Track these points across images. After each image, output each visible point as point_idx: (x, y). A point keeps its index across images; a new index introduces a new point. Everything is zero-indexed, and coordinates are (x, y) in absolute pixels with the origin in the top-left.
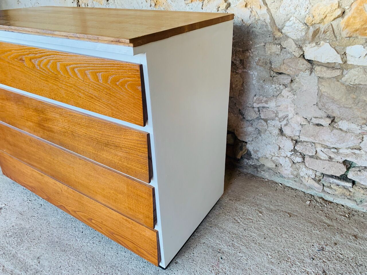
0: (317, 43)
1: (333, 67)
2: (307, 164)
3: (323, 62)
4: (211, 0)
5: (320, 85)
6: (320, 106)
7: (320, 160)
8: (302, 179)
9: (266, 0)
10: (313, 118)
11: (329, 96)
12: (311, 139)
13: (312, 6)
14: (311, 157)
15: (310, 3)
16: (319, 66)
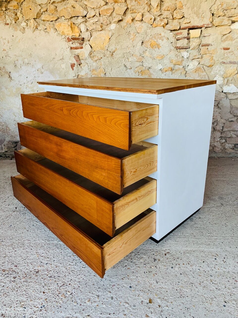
0: (228, 85)
1: (235, 95)
2: (228, 142)
3: (232, 93)
4: (177, 70)
5: (231, 103)
6: (232, 112)
7: (233, 138)
8: (225, 151)
9: (205, 69)
10: (229, 119)
11: (235, 107)
12: (229, 129)
13: (226, 70)
14: (229, 138)
15: (225, 69)
16: (229, 95)
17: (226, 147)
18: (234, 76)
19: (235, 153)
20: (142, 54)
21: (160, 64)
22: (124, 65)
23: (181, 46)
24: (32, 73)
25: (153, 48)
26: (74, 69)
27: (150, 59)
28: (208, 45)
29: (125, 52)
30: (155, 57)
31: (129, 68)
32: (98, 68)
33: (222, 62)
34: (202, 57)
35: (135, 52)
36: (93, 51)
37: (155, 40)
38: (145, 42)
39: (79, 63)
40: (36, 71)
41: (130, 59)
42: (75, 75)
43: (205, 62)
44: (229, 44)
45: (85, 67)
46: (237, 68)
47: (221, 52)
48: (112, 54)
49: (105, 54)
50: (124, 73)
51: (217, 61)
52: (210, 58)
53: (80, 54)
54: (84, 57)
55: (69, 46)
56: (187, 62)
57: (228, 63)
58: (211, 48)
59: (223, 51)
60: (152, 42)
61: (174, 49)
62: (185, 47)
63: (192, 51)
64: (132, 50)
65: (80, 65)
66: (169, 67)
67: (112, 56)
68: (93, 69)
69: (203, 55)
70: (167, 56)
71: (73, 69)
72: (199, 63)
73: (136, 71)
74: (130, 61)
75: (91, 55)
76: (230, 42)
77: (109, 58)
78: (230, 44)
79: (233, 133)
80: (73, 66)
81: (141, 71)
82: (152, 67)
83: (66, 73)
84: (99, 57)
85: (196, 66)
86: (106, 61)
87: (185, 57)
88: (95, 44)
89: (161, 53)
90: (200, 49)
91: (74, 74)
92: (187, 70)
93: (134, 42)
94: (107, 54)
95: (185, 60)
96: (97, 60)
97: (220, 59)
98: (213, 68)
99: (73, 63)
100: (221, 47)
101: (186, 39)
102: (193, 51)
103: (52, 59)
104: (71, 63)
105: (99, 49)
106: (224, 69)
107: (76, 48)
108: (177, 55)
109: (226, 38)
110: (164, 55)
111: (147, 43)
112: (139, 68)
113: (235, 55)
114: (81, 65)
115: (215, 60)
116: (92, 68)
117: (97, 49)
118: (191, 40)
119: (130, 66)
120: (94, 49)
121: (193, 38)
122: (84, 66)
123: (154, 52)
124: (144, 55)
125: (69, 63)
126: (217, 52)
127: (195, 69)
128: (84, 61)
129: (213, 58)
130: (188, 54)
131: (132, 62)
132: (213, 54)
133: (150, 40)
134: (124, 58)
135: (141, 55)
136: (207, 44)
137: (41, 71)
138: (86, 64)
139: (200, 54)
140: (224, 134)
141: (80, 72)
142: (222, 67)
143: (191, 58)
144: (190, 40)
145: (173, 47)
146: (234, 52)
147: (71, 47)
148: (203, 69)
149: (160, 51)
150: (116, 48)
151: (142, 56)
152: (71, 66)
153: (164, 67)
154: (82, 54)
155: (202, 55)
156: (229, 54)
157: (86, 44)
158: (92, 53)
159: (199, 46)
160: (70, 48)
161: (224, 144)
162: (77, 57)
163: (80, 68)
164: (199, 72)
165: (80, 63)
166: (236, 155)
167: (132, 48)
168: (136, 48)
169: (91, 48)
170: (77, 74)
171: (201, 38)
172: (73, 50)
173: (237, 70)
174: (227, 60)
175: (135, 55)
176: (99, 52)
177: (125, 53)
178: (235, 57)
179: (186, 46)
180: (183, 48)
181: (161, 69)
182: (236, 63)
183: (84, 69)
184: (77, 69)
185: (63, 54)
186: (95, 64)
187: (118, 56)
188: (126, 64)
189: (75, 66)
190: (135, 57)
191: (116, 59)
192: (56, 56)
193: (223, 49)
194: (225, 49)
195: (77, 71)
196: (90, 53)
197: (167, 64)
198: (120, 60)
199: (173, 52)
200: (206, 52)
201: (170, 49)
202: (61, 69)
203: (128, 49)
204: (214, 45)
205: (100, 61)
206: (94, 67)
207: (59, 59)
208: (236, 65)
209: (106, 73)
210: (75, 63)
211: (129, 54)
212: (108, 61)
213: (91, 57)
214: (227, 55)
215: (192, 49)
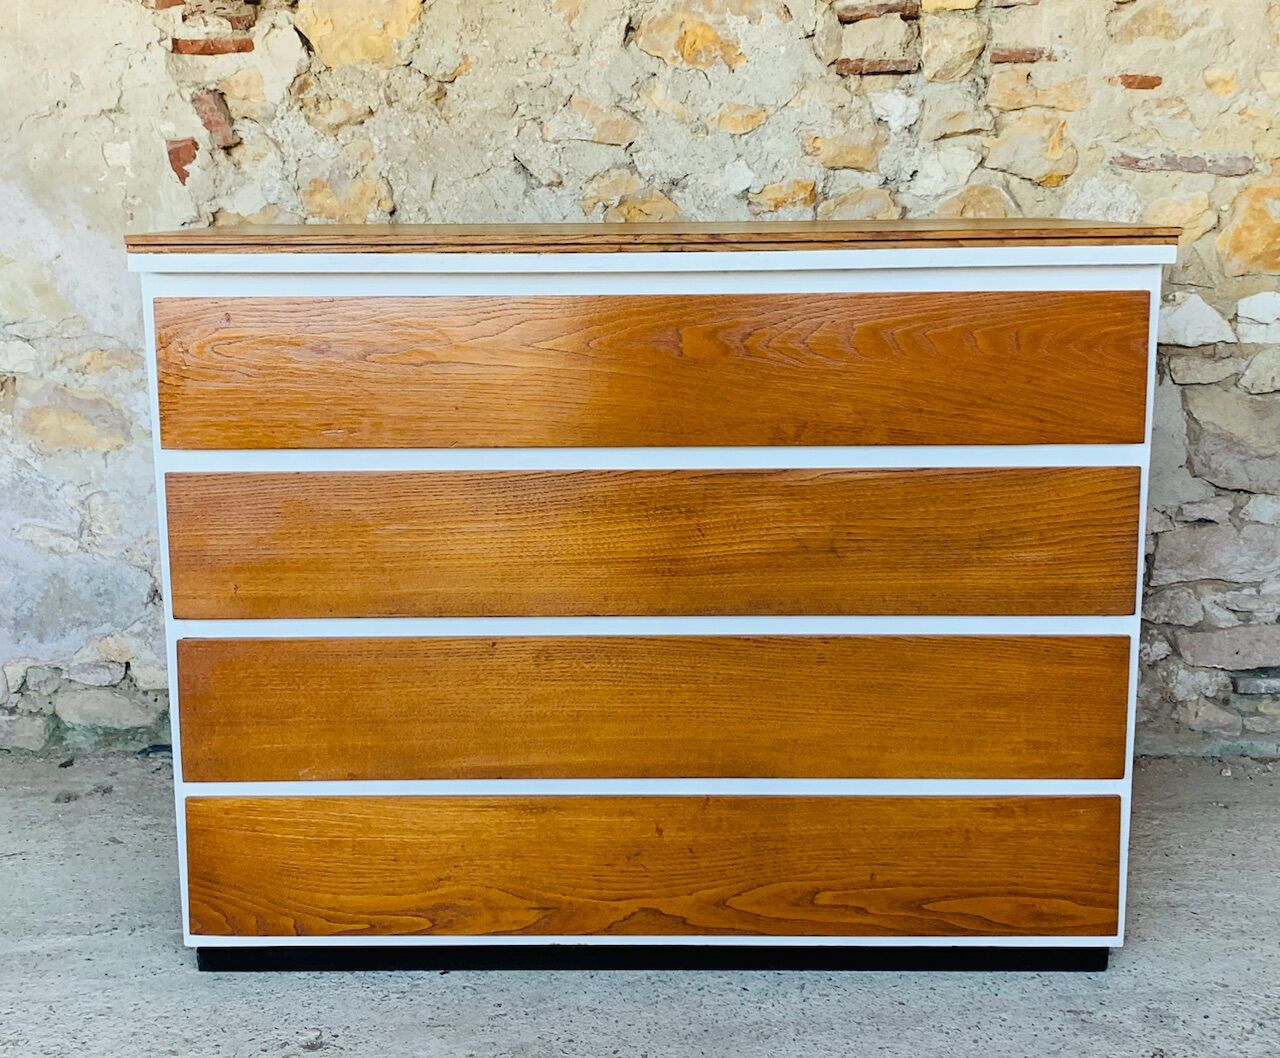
0: (1165, 299)
1: (1212, 356)
2: (1187, 655)
3: (1190, 343)
4: (844, 201)
5: (1191, 408)
6: (1197, 467)
7: (1221, 632)
8: (1174, 716)
9: (1018, 196)
10: (1184, 506)
11: (1219, 432)
12: (1186, 572)
13: (1145, 207)
14: (1194, 629)
15: (1139, 201)
16: (1179, 355)
17: (1180, 693)
18: (1200, 246)
19: (1238, 734)
20: (628, 96)
21: (742, 163)
22: (514, 164)
23: (867, 57)
25: (694, 62)
26: (188, 175)
27: (679, 128)
28: (1029, 57)
29: (522, 84)
30: (707, 120)
31: (545, 182)
32: (350, 173)
33: (1122, 160)
34: (997, 129)
35: (583, 86)
36: (315, 69)
37: (709, 18)
38: (644, 24)
39: (225, 138)
41: (553, 129)
42: (195, 214)
43: (1015, 153)
44: (1157, 52)
45: (265, 162)
46: (1209, 197)
47: (1112, 100)
48: (441, 94)
49: (396, 92)
50: (517, 208)
51: (1093, 153)
52: (1045, 133)
53: (232, 84)
54: (255, 106)
55: (161, 31)
56: (908, 154)
57: (1158, 167)
58: (1049, 75)
59: (1120, 92)
60: (688, 27)
61: (824, 73)
62: (894, 63)
63: (937, 86)
64: (562, 71)
65: (227, 149)
66: (798, 182)
67: (440, 102)
68: (315, 181)
69: (1002, 111)
70: (786, 111)
71: (183, 176)
72: (983, 159)
73: (590, 203)
74: (550, 138)
75: (302, 88)
76: (1159, 43)
77: (419, 115)
78: (1161, 53)
79: (1219, 597)
80: (181, 155)
81: (621, 203)
82: (691, 180)
83: (138, 201)
84: (358, 106)
85: (963, 179)
86: (401, 131)
87: (896, 124)
88: (329, 25)
89: (743, 94)
90: (985, 79)
91: (192, 205)
92: (905, 199)
93: (575, 23)
94: (408, 87)
95: (893, 139)
96: (338, 126)
97: (1105, 141)
98: (1064, 195)
99: (184, 134)
100: (1108, 70)
101: (898, 15)
102: (943, 87)
103: (45, 109)
104: (173, 138)
105: (359, 55)
106: (1134, 198)
107: (209, 49)
108: (842, 107)
109: (1134, 19)
110: (762, 108)
111: (659, 31)
112: (606, 181)
113: (1192, 118)
114: (237, 153)
115: (1078, 146)
116: (306, 174)
117: (345, 57)
118: (925, 22)
120: (324, 55)
121: (936, 12)
122: (258, 158)
123: (705, 86)
124: (638, 105)
125: (162, 135)
126: (1089, 99)
127: (957, 197)
128: (255, 125)
129: (1065, 134)
130: (914, 103)
131: (567, 144)
132: (1063, 110)
133: (679, 17)
134: (516, 118)
135: (621, 104)
136: (1024, 52)
138: (272, 145)
139: (987, 107)
140: (1162, 604)
141: (230, 193)
142: (1124, 185)
143: (930, 129)
144: (921, 21)
145: (818, 62)
146: (1186, 100)
147: (175, 42)
148: (1007, 197)
149: (740, 82)
150: (465, 57)
151: (629, 107)
152: (169, 153)
153: (765, 180)
154: (247, 84)
155: (996, 112)
156: (1157, 112)
157: (274, 26)
158: (312, 79)
159: (976, 63)
160: (169, 44)
161: (1161, 673)
162: (216, 102)
163: (231, 172)
164: (983, 213)
165: (231, 142)
166: (1244, 742)
167: (565, 61)
168: (592, 63)
169: (303, 54)
170: (208, 209)
171: (985, 14)
172: (187, 57)
173: (1210, 205)
174: (1148, 150)
175: (585, 103)
176: (357, 79)
177: (518, 86)
178: (1197, 133)
179: (897, 59)
180: (877, 69)
181: (747, 190)
182: (1206, 166)
183: (254, 177)
184: (213, 175)
185: (120, 79)
186: (325, 148)
187: (474, 105)
188: (529, 158)
189: (195, 158)
190: (584, 116)
191: (465, 124)
192: (76, 89)
193: (1119, 83)
194: (1130, 80)
195: (212, 188)
196: (298, 80)
197: (786, 161)
198: (487, 128)
199: (818, 88)
200: (1019, 95)
201: (804, 75)
202: (103, 175)
203: (538, 67)
204: (1068, 58)
205: (362, 129)
206: (323, 170)
207: (96, 111)
208: (1206, 179)
209: (398, 207)
210: (197, 140)
211: (546, 97)
212: (412, 136)
213: (300, 104)
214: (1149, 117)
215: (935, 76)
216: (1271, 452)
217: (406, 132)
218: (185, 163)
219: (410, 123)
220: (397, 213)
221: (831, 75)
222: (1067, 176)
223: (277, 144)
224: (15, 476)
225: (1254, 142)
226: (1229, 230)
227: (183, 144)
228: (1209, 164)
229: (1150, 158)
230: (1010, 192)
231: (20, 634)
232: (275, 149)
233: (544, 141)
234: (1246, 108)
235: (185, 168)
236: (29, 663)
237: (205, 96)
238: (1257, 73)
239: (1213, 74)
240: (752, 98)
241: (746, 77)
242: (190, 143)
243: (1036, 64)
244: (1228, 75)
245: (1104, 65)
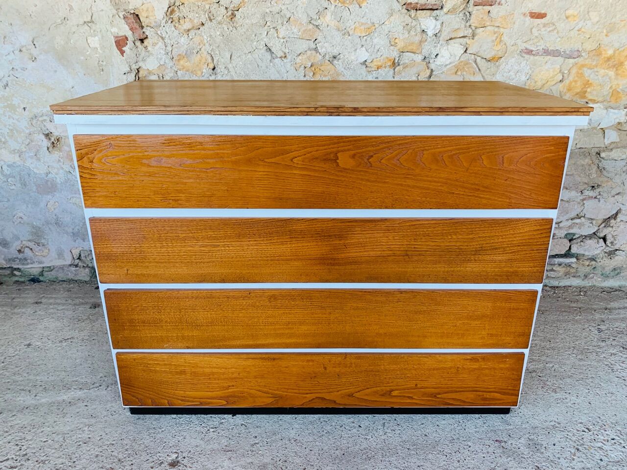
4: (407, 66)
9: (480, 66)
13: (533, 72)
15: (531, 69)
18: (554, 88)
20: (315, 18)
21: (364, 49)
22: (265, 48)
23: (420, 2)
24: (4, 57)
25: (344, 3)
26: (124, 52)
27: (337, 33)
28: (490, 3)
29: (268, 12)
30: (349, 30)
31: (278, 56)
32: (195, 51)
33: (525, 51)
34: (473, 36)
35: (295, 13)
36: (177, 4)
39: (140, 35)
40: (17, 52)
41: (282, 32)
42: (129, 70)
43: (480, 47)
44: (546, 2)
45: (158, 46)
46: (561, 67)
47: (524, 24)
48: (233, 15)
49: (213, 15)
50: (267, 67)
51: (513, 48)
52: (494, 38)
53: (141, 10)
54: (152, 20)
56: (435, 46)
57: (540, 54)
58: (498, 12)
59: (528, 20)
61: (401, 9)
62: (431, 5)
63: (449, 16)
64: (286, 6)
65: (142, 41)
66: (387, 58)
67: (233, 19)
68: (180, 55)
69: (476, 28)
70: (383, 26)
71: (122, 53)
72: (467, 49)
73: (298, 65)
74: (281, 37)
75: (172, 12)
77: (223, 25)
80: (121, 43)
81: (311, 66)
82: (341, 56)
83: (104, 63)
84: (197, 22)
85: (458, 58)
86: (216, 33)
87: (430, 33)
89: (365, 18)
90: (469, 13)
91: (127, 66)
92: (432, 66)
94: (218, 13)
95: (429, 39)
96: (189, 30)
97: (519, 42)
98: (500, 65)
99: (121, 34)
100: (524, 10)
102: (452, 16)
103: (59, 21)
104: (116, 35)
106: (528, 68)
108: (408, 25)
110: (373, 24)
112: (305, 56)
113: (558, 32)
114: (146, 42)
115: (508, 44)
116: (176, 52)
119: (283, 52)
122: (154, 45)
123: (349, 14)
124: (319, 22)
125: (112, 33)
126: (514, 23)
127: (454, 66)
128: (152, 30)
129: (502, 39)
130: (439, 23)
131: (288, 39)
132: (503, 28)
134: (266, 27)
135: (312, 22)
136: (488, 1)
137: (30, 54)
138: (160, 38)
139: (470, 26)
141: (143, 60)
142: (525, 62)
143: (445, 35)
145: (398, 4)
146: (556, 24)
148: (476, 66)
149: (363, 13)
151: (315, 23)
152: (115, 42)
153: (374, 56)
154: (147, 10)
155: (473, 28)
156: (543, 29)
158: (176, 9)
159: (466, 6)
162: (134, 19)
163: (143, 52)
164: (465, 73)
165: (142, 37)
166: (547, 281)
167: (287, 2)
170: (134, 67)
173: (560, 71)
174: (537, 46)
175: (296, 21)
176: (196, 9)
178: (559, 39)
179: (433, 3)
180: (424, 8)
181: (366, 61)
182: (561, 54)
183: (154, 53)
184: (135, 52)
185: (91, 7)
186: (183, 40)
187: (247, 21)
188: (272, 45)
189: (127, 44)
190: (295, 27)
191: (244, 30)
192: (72, 12)
193: (528, 16)
194: (533, 15)
195: (135, 57)
196: (169, 9)
197: (383, 48)
198: (253, 32)
199: (398, 16)
200: (484, 21)
201: (391, 10)
202: (88, 51)
203: (275, 4)
204: (507, 4)
205: (199, 32)
206: (183, 50)
207: (82, 23)
208: (560, 60)
209: (216, 67)
210: (127, 36)
211: (279, 18)
212: (221, 35)
213: (171, 20)
214: (539, 32)
215: (448, 12)
216: (572, 173)
217: (218, 33)
218: (123, 47)
219: (220, 29)
220: (216, 69)
221: (403, 10)
222: (501, 57)
223: (163, 38)
224: (66, 178)
225: (582, 43)
226: (567, 82)
227: (121, 38)
228: (562, 53)
229: (537, 50)
230: (476, 64)
231: (75, 238)
232: (161, 40)
233: (278, 37)
234: (582, 28)
235: (123, 49)
236: (81, 249)
237: (129, 16)
238: (588, 12)
239: (569, 12)
240: (369, 20)
241: (367, 10)
242: (124, 37)
243: (493, 6)
244: (576, 13)
245: (523, 8)
